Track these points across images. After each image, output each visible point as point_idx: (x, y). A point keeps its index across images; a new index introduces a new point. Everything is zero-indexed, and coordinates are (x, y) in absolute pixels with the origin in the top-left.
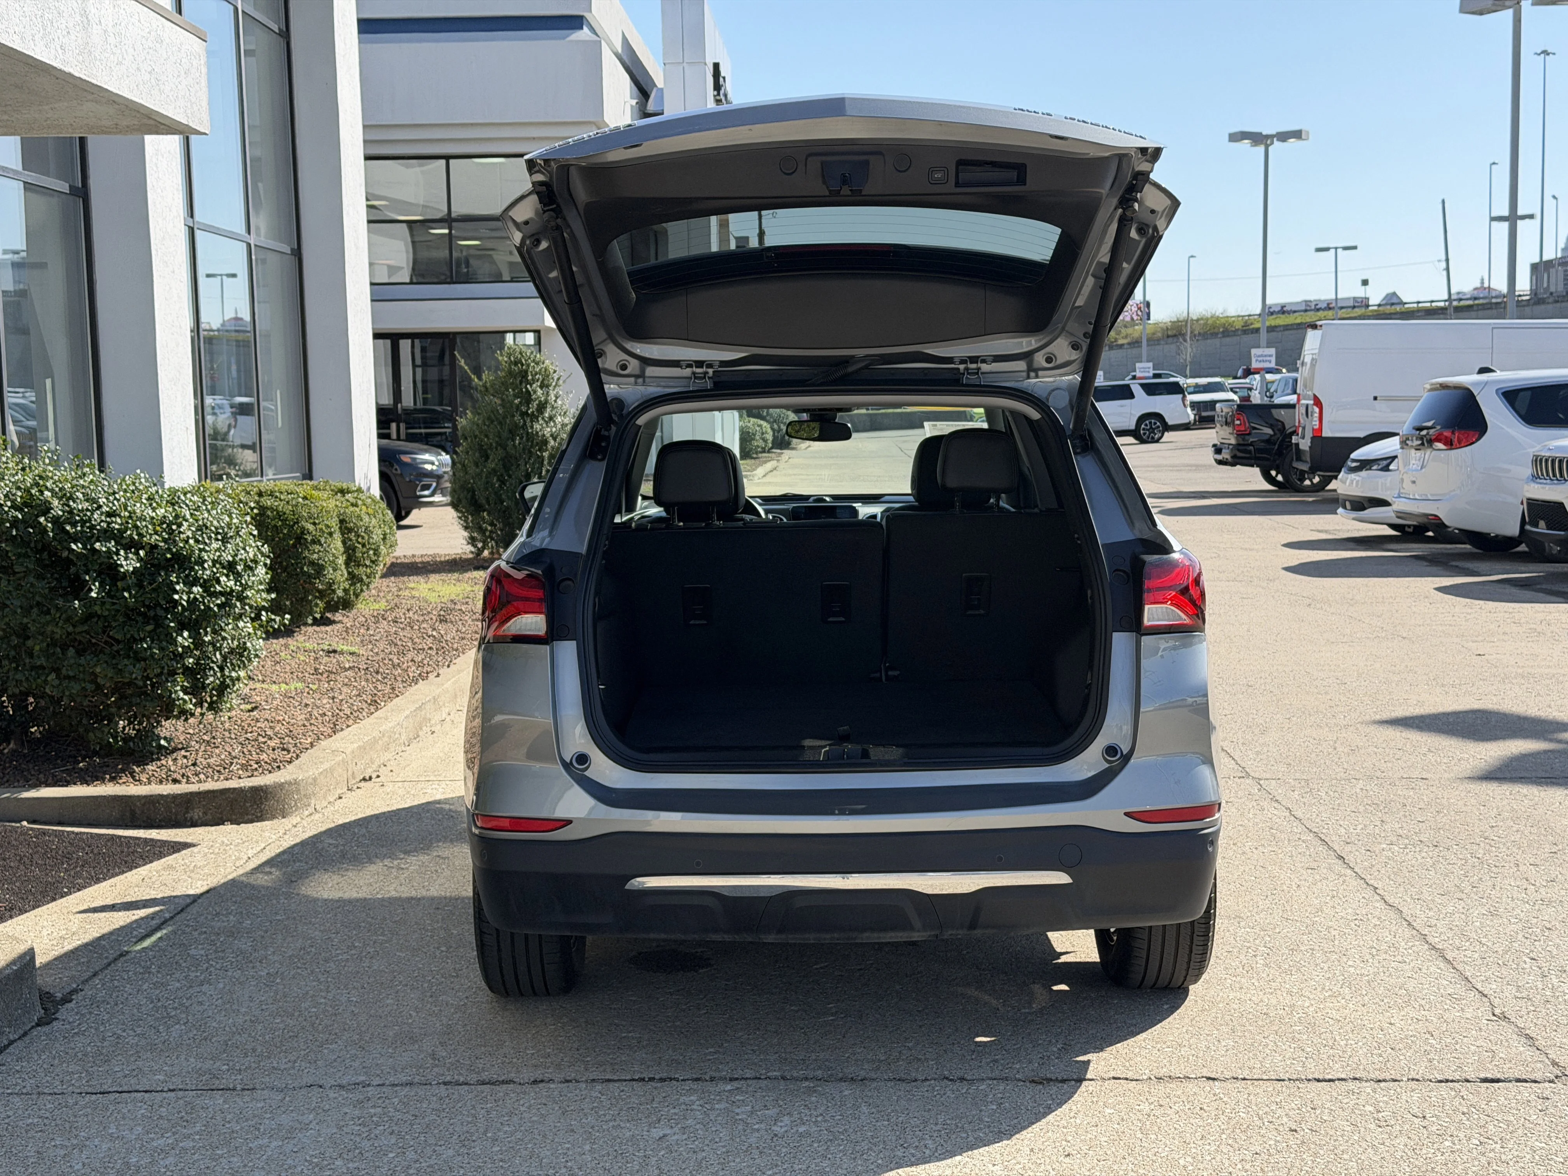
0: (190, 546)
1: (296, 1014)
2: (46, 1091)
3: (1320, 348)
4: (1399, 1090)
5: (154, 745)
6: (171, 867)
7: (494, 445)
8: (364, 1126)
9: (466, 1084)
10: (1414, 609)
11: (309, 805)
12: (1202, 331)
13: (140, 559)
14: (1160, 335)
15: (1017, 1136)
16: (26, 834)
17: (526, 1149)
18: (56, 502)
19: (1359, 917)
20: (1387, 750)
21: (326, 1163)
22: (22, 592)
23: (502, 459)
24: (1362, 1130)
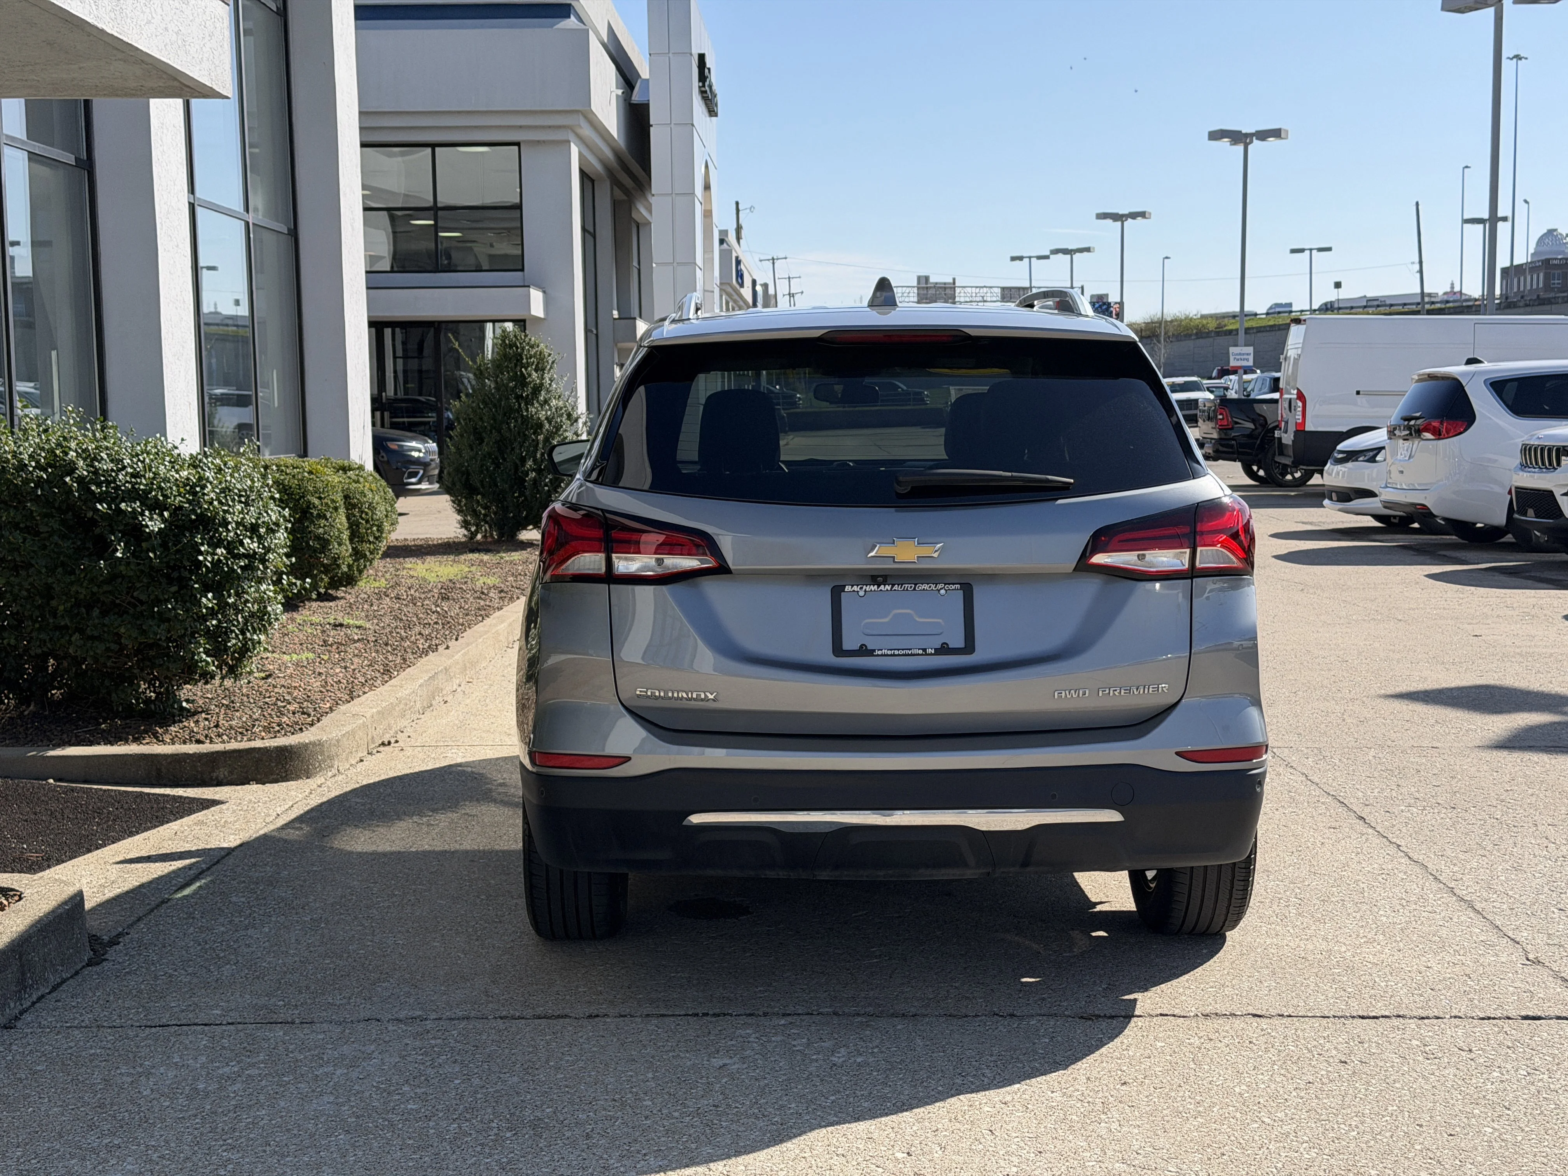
0: (214, 507)
1: (345, 955)
2: (105, 1024)
3: (1303, 343)
4: (1443, 1026)
5: (176, 706)
6: (202, 823)
7: (489, 428)
8: (426, 1056)
9: (523, 1018)
10: (1406, 594)
11: (332, 767)
12: (1175, 333)
13: (164, 521)
15: (1073, 1066)
16: (54, 790)
17: (590, 1076)
18: (81, 463)
19: (1386, 872)
20: (1396, 722)
21: (392, 1088)
22: (47, 552)
23: (496, 442)
24: (1411, 1061)
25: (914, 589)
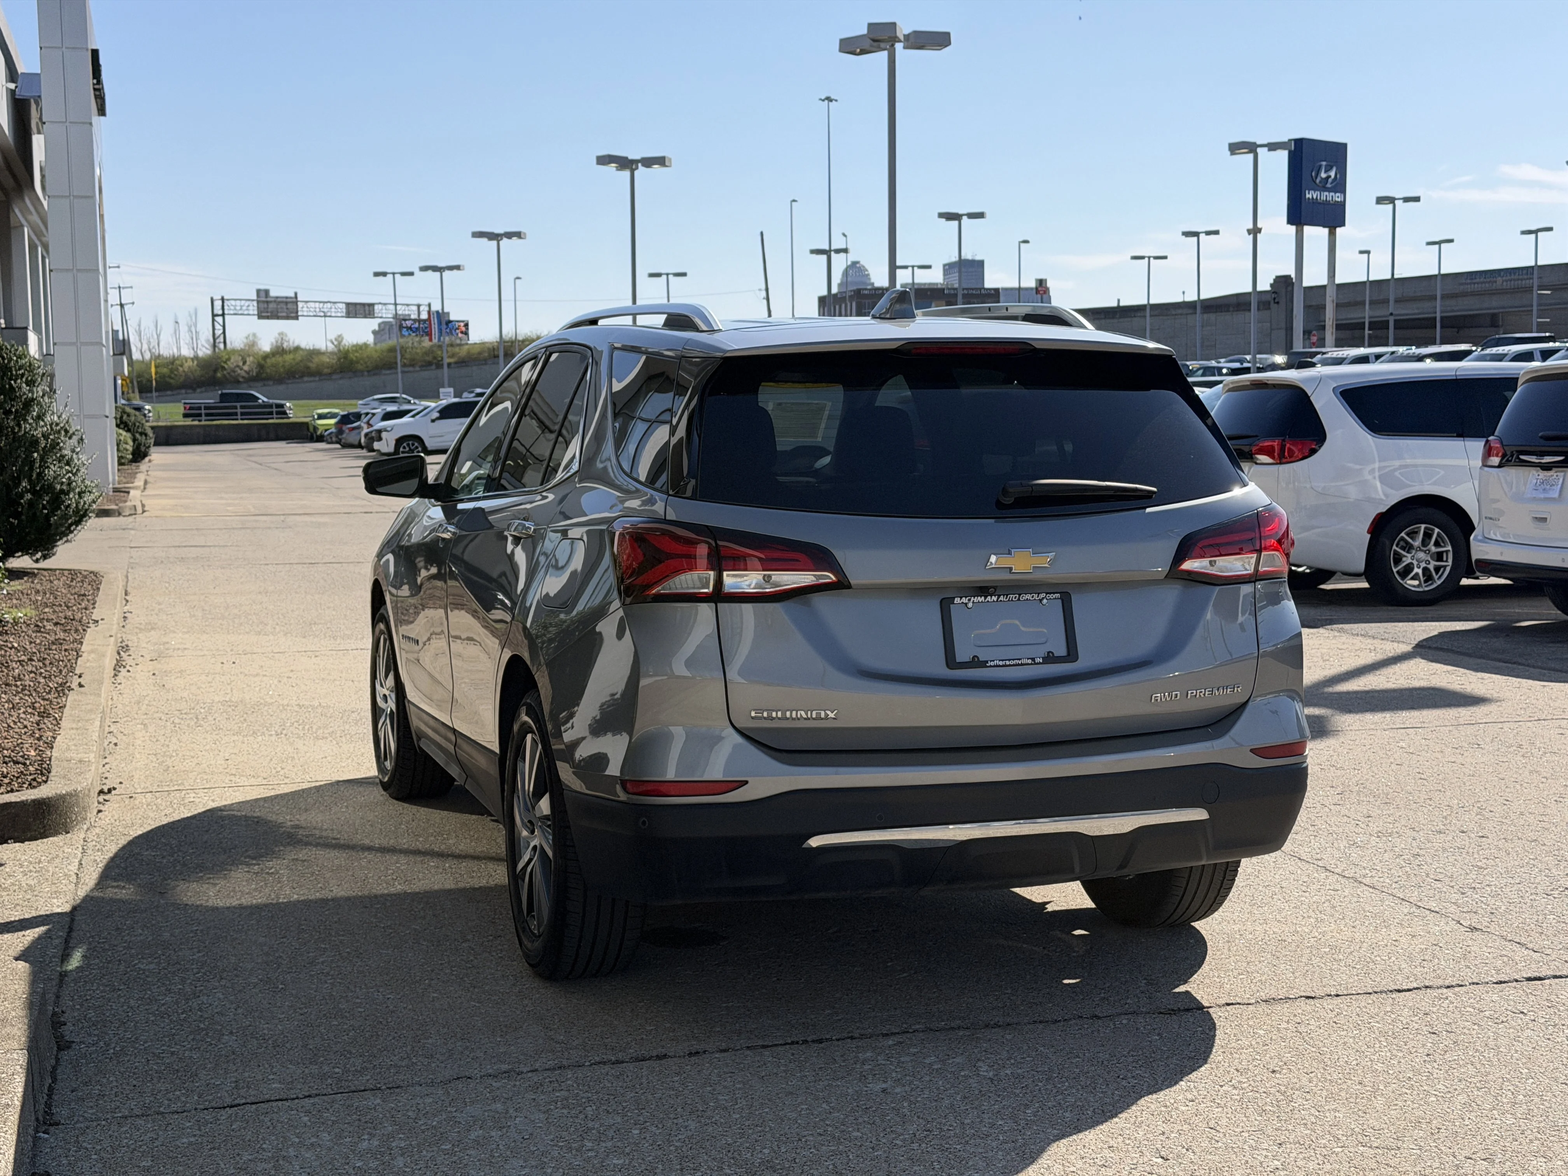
11: (86, 819)
14: (486, 355)
25: (1019, 599)
